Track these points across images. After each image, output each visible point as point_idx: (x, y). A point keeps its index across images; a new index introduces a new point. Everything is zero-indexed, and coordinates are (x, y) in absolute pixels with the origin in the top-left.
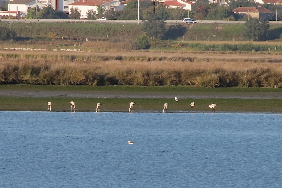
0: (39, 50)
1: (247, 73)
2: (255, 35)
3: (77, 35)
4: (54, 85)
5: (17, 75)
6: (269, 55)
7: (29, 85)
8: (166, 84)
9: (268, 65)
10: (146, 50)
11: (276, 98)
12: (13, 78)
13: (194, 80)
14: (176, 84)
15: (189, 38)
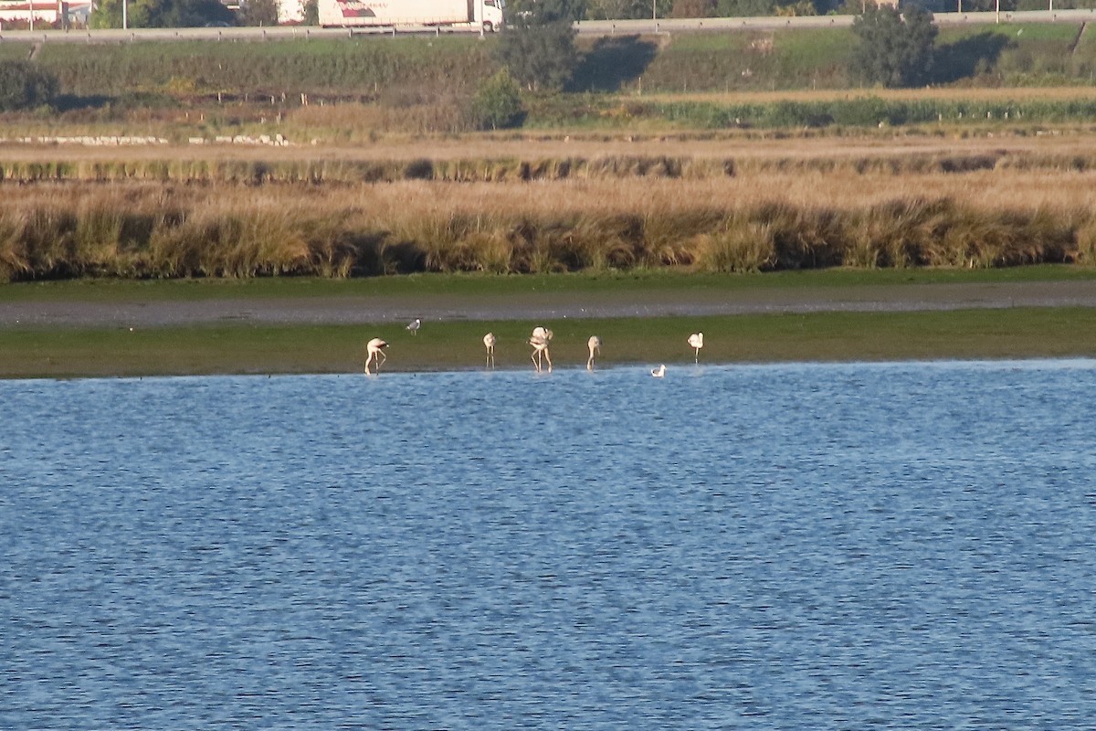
0: (140, 140)
1: (872, 216)
2: (887, 67)
3: (270, 84)
4: (203, 279)
5: (71, 247)
6: (938, 140)
7: (116, 281)
8: (590, 263)
9: (942, 184)
10: (513, 132)
11: (974, 305)
12: (58, 256)
13: (688, 246)
14: (624, 265)
15: (657, 85)
